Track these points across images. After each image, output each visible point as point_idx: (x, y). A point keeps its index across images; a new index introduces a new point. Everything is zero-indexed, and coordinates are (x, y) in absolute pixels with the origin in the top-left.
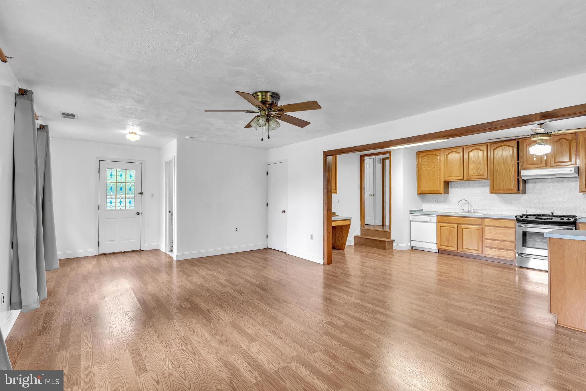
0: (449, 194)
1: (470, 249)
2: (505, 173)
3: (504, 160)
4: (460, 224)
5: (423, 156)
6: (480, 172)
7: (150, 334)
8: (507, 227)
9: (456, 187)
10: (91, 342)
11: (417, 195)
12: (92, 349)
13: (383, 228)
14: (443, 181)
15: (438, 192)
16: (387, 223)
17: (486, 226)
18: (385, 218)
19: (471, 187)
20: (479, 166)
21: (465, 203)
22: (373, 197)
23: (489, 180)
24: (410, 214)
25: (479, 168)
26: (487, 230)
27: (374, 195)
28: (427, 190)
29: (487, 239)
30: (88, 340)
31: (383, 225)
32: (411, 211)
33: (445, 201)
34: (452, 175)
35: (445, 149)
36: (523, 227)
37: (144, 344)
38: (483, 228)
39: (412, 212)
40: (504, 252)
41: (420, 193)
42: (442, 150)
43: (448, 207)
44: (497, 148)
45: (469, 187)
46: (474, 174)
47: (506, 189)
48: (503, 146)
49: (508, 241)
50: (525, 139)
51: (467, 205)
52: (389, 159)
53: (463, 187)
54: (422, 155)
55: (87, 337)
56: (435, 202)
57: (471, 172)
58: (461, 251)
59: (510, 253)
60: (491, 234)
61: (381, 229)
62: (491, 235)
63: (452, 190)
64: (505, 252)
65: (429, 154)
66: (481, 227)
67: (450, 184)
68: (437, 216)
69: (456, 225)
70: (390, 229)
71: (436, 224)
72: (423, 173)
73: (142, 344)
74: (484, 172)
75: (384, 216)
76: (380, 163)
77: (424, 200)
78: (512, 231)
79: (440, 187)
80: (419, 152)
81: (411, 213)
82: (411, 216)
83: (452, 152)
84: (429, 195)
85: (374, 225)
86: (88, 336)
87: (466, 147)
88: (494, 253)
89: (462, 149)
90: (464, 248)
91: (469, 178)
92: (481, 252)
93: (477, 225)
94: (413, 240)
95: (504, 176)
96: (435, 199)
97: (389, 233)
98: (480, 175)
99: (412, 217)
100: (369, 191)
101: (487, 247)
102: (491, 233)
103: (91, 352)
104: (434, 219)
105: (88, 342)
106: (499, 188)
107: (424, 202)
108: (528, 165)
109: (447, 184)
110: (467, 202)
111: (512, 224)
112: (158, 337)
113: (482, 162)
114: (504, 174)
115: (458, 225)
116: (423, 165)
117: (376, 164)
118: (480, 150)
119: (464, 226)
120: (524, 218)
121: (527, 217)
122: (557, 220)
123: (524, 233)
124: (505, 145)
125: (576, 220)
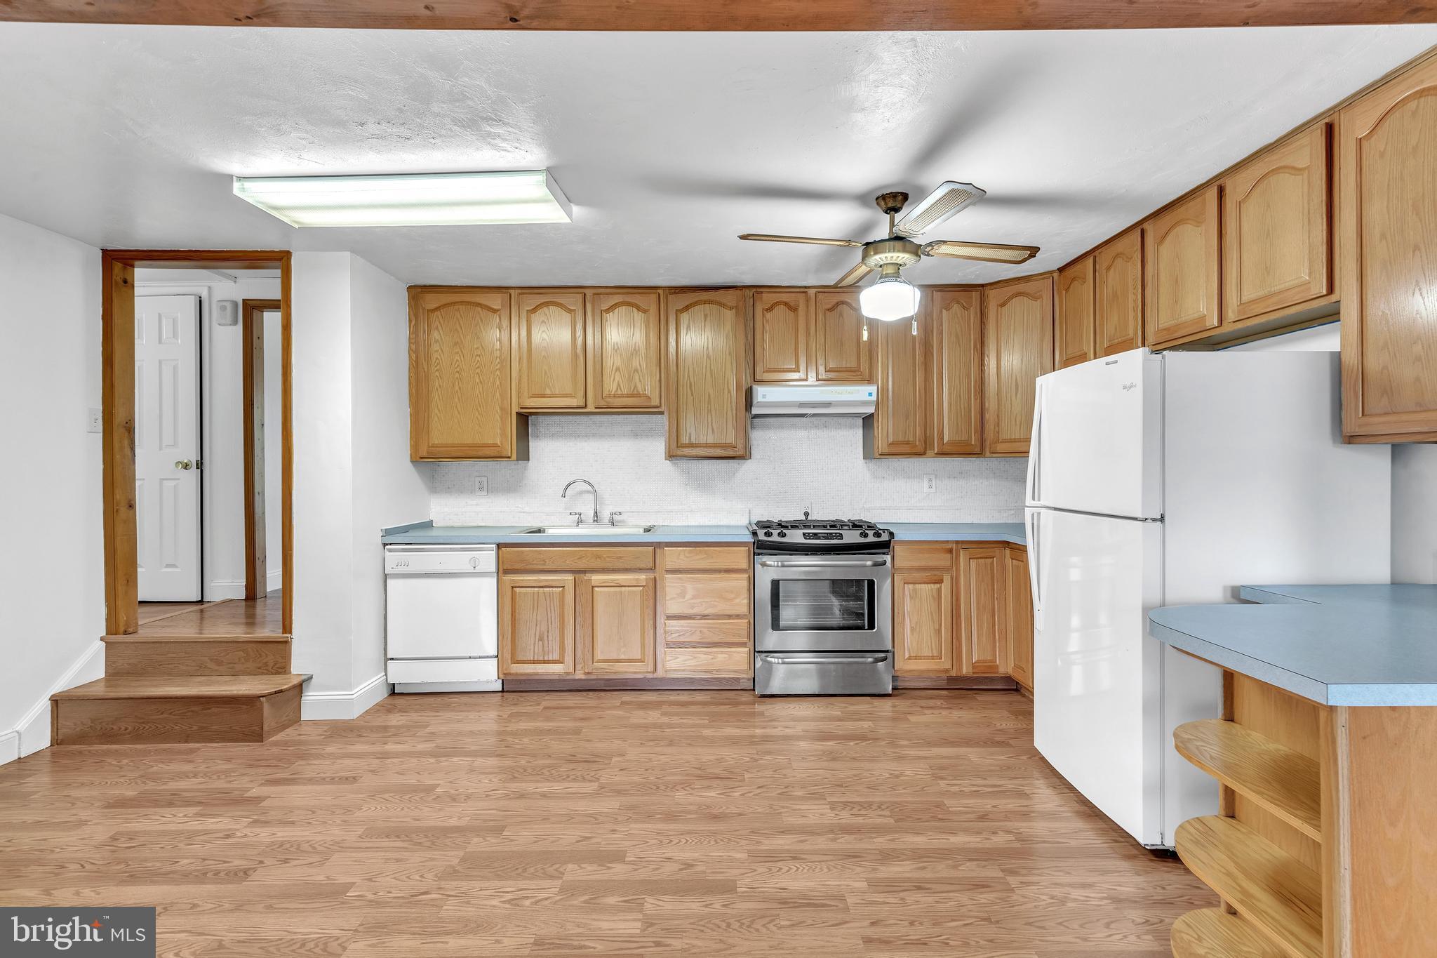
0: (528, 459)
1: (618, 661)
2: (711, 393)
3: (707, 348)
4: (584, 571)
5: (438, 309)
6: (639, 385)
8: (728, 571)
9: (553, 436)
11: (412, 461)
13: (251, 620)
14: (515, 409)
15: (496, 454)
16: (273, 579)
17: (669, 571)
18: (258, 563)
19: (602, 436)
20: (634, 364)
21: (581, 493)
22: (194, 473)
23: (662, 413)
24: (385, 545)
25: (636, 370)
26: (671, 585)
27: (200, 465)
28: (453, 446)
29: (669, 617)
31: (252, 593)
32: (388, 532)
33: (512, 487)
34: (548, 392)
35: (520, 291)
36: (770, 566)
38: (657, 578)
39: (393, 537)
40: (719, 656)
41: (425, 454)
42: (512, 291)
43: (527, 509)
44: (687, 308)
45: (594, 435)
46: (619, 392)
47: (715, 446)
48: (705, 302)
49: (730, 617)
50: (759, 290)
51: (592, 497)
52: (279, 307)
53: (575, 436)
54: (432, 301)
56: (481, 489)
57: (611, 386)
58: (589, 673)
59: (735, 655)
60: (684, 597)
61: (238, 632)
62: (681, 600)
63: (537, 447)
64: (722, 653)
65: (462, 303)
66: (651, 576)
67: (534, 425)
68: (499, 546)
69: (570, 577)
70: (287, 627)
71: (495, 580)
72: (437, 373)
74: (649, 386)
75: (258, 555)
76: (235, 322)
77: (436, 485)
78: (741, 582)
79: (502, 432)
80: (420, 290)
81: (387, 540)
82: (388, 554)
83: (546, 304)
84: (456, 463)
85: (201, 602)
87: (594, 294)
88: (692, 663)
89: (580, 297)
90: (599, 661)
91: (603, 403)
92: (651, 668)
93: (640, 570)
94: (397, 659)
95: (709, 402)
96: (479, 479)
97: (281, 646)
98: (638, 395)
99: (394, 559)
100: (175, 445)
101: (669, 645)
102: (682, 594)
104: (488, 559)
106: (693, 441)
107: (436, 492)
108: (767, 371)
109: (523, 419)
110: (589, 488)
111: (740, 558)
113: (643, 351)
114: (709, 396)
115: (577, 576)
116: (436, 341)
117: (215, 324)
118: (638, 308)
119: (596, 578)
120: (775, 538)
121: (782, 535)
122: (852, 537)
123: (775, 584)
124: (711, 302)
125: (891, 534)
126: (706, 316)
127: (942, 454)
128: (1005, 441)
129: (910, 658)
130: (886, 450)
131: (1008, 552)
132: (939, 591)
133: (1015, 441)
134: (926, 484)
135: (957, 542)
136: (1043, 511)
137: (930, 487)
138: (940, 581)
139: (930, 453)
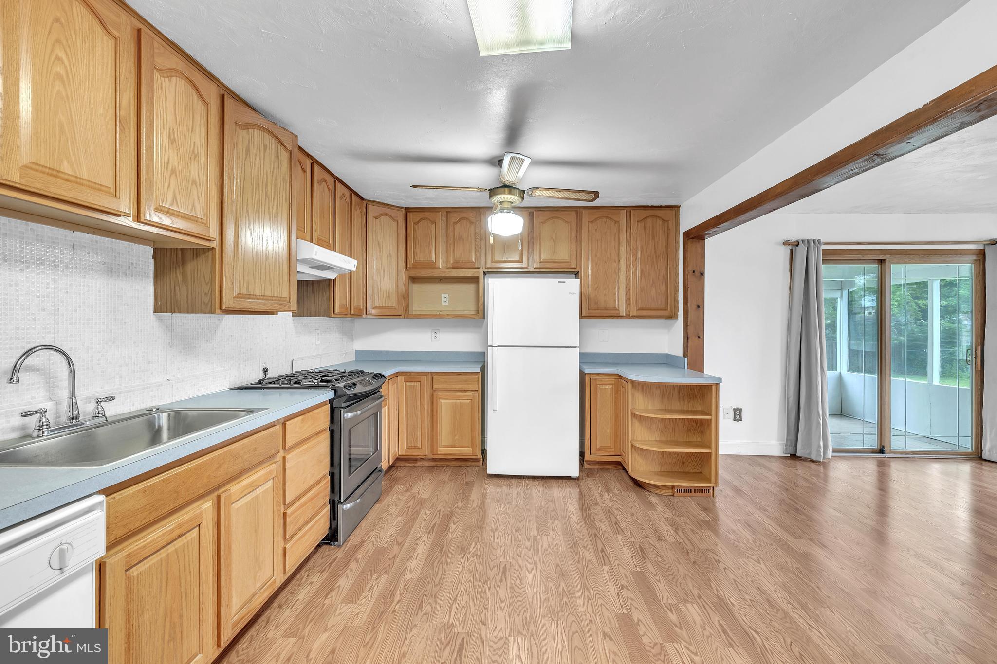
124: (270, 133)
126: (265, 146)
136: (497, 348)
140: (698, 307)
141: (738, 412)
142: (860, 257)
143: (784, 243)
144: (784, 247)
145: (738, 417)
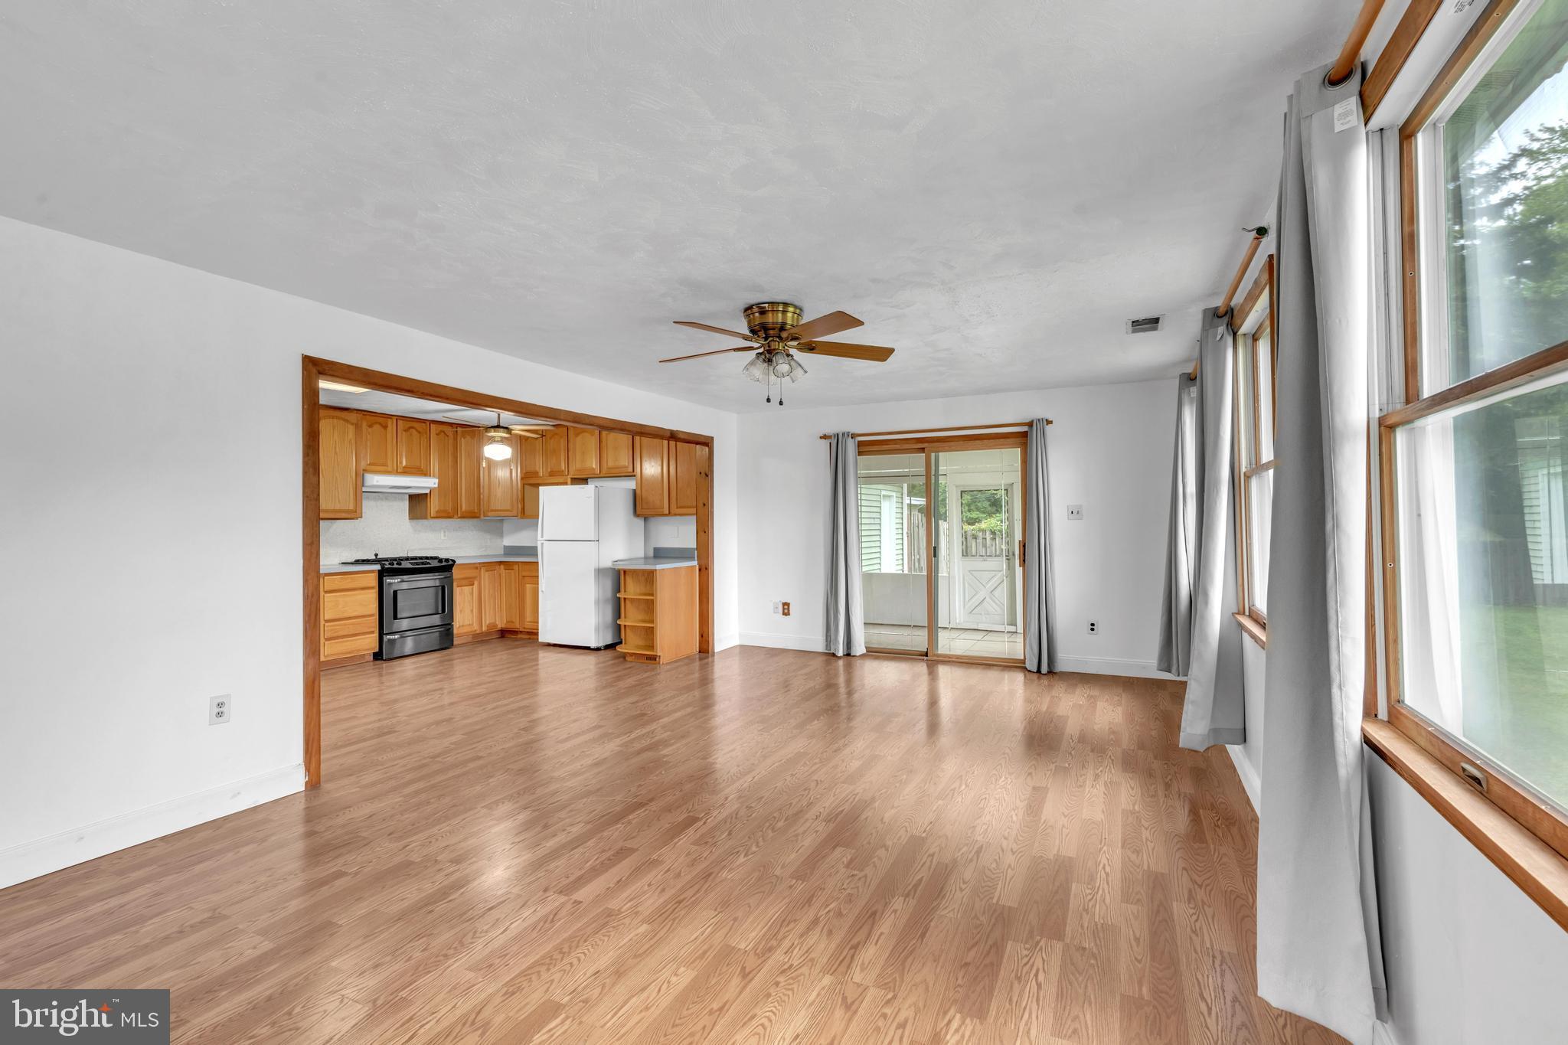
7: (987, 830)
8: (364, 589)
10: (1101, 865)
12: (1101, 849)
17: (327, 592)
29: (327, 621)
30: (1107, 874)
37: (1012, 817)
40: (358, 641)
47: (341, 510)
48: (333, 417)
49: (365, 616)
50: (364, 413)
55: (1108, 883)
59: (368, 639)
60: (338, 607)
62: (336, 609)
64: (360, 639)
73: (1015, 818)
78: (371, 594)
86: (1106, 886)
88: (342, 649)
102: (337, 605)
103: (1103, 844)
105: (1108, 869)
108: (369, 465)
111: (369, 579)
112: (980, 817)
120: (395, 566)
121: (400, 564)
122: (435, 563)
123: (395, 593)
124: (338, 418)
125: (454, 561)
126: (334, 428)
127: (462, 517)
128: (492, 511)
129: (459, 627)
130: (435, 516)
131: (502, 567)
132: (473, 589)
133: (498, 511)
134: (442, 534)
135: (480, 563)
136: (545, 542)
137: (445, 536)
138: (473, 585)
139: (456, 516)
140: (704, 505)
141: (786, 607)
142: (898, 447)
143: (821, 438)
144: (824, 442)
145: (786, 611)
